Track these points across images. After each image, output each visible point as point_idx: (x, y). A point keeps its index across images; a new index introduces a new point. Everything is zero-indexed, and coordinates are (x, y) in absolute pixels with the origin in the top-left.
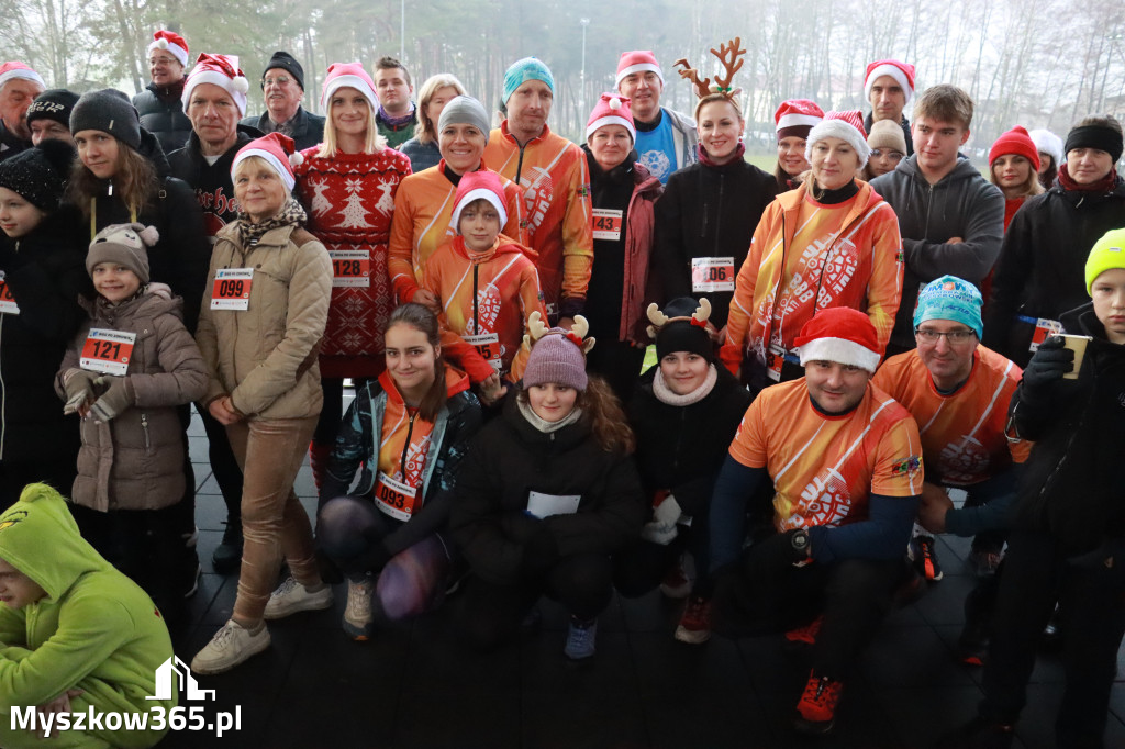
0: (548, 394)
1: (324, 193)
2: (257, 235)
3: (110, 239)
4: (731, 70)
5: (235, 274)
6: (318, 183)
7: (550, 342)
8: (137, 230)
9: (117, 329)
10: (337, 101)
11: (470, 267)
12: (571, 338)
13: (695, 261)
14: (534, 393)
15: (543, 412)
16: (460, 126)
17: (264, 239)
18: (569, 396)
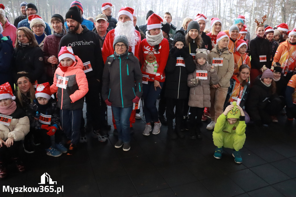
0: (269, 80)
1: (214, 43)
2: (222, 52)
3: (203, 52)
4: (264, 21)
5: (218, 59)
6: (212, 41)
7: (268, 71)
8: (207, 51)
9: (202, 70)
10: (216, 24)
11: (241, 57)
12: (271, 70)
13: (260, 56)
14: (265, 79)
15: (267, 83)
16: (236, 31)
17: (224, 52)
18: (271, 80)
